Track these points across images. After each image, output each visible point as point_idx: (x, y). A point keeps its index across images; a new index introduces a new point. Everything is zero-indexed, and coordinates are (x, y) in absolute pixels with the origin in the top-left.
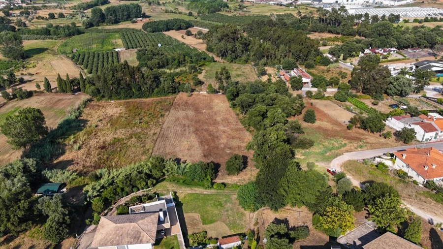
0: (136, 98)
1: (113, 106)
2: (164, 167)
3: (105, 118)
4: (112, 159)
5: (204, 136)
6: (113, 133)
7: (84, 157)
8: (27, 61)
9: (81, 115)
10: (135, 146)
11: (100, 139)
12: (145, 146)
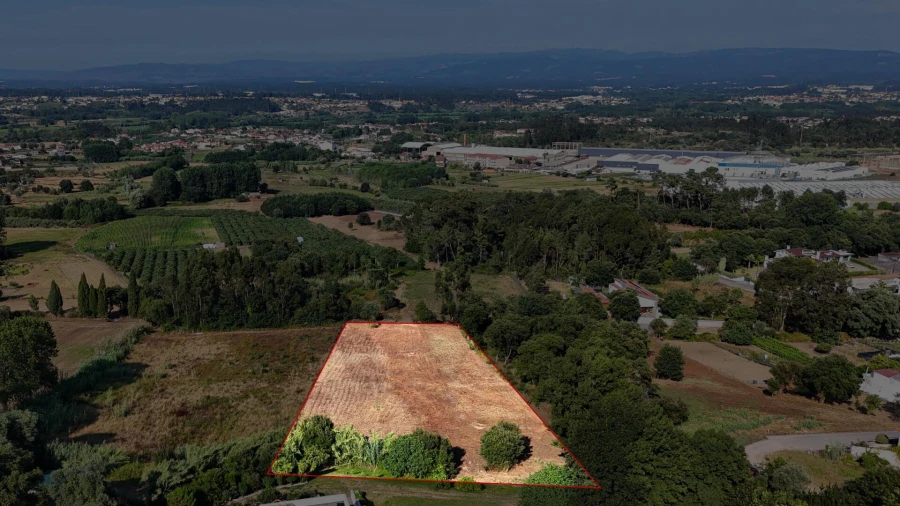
0: (251, 328)
1: (200, 342)
2: (334, 441)
3: (183, 363)
4: (204, 434)
5: (415, 399)
6: (202, 388)
7: (137, 431)
8: (11, 263)
9: (129, 356)
10: (256, 413)
11: (173, 399)
12: (278, 413)
